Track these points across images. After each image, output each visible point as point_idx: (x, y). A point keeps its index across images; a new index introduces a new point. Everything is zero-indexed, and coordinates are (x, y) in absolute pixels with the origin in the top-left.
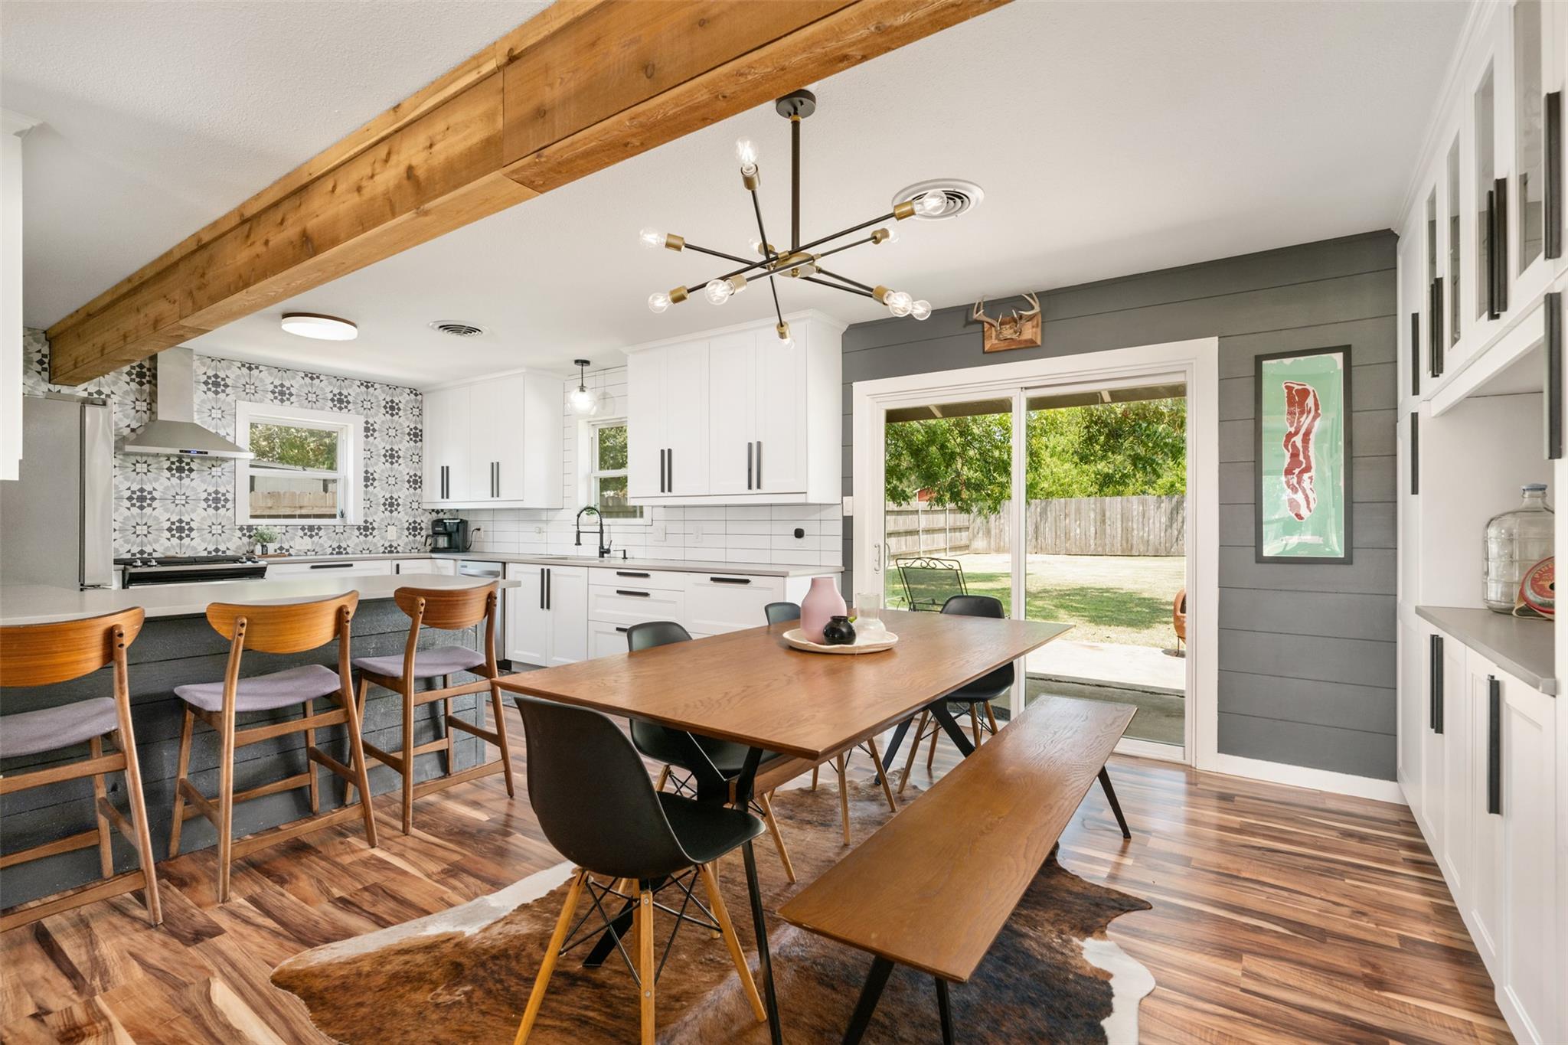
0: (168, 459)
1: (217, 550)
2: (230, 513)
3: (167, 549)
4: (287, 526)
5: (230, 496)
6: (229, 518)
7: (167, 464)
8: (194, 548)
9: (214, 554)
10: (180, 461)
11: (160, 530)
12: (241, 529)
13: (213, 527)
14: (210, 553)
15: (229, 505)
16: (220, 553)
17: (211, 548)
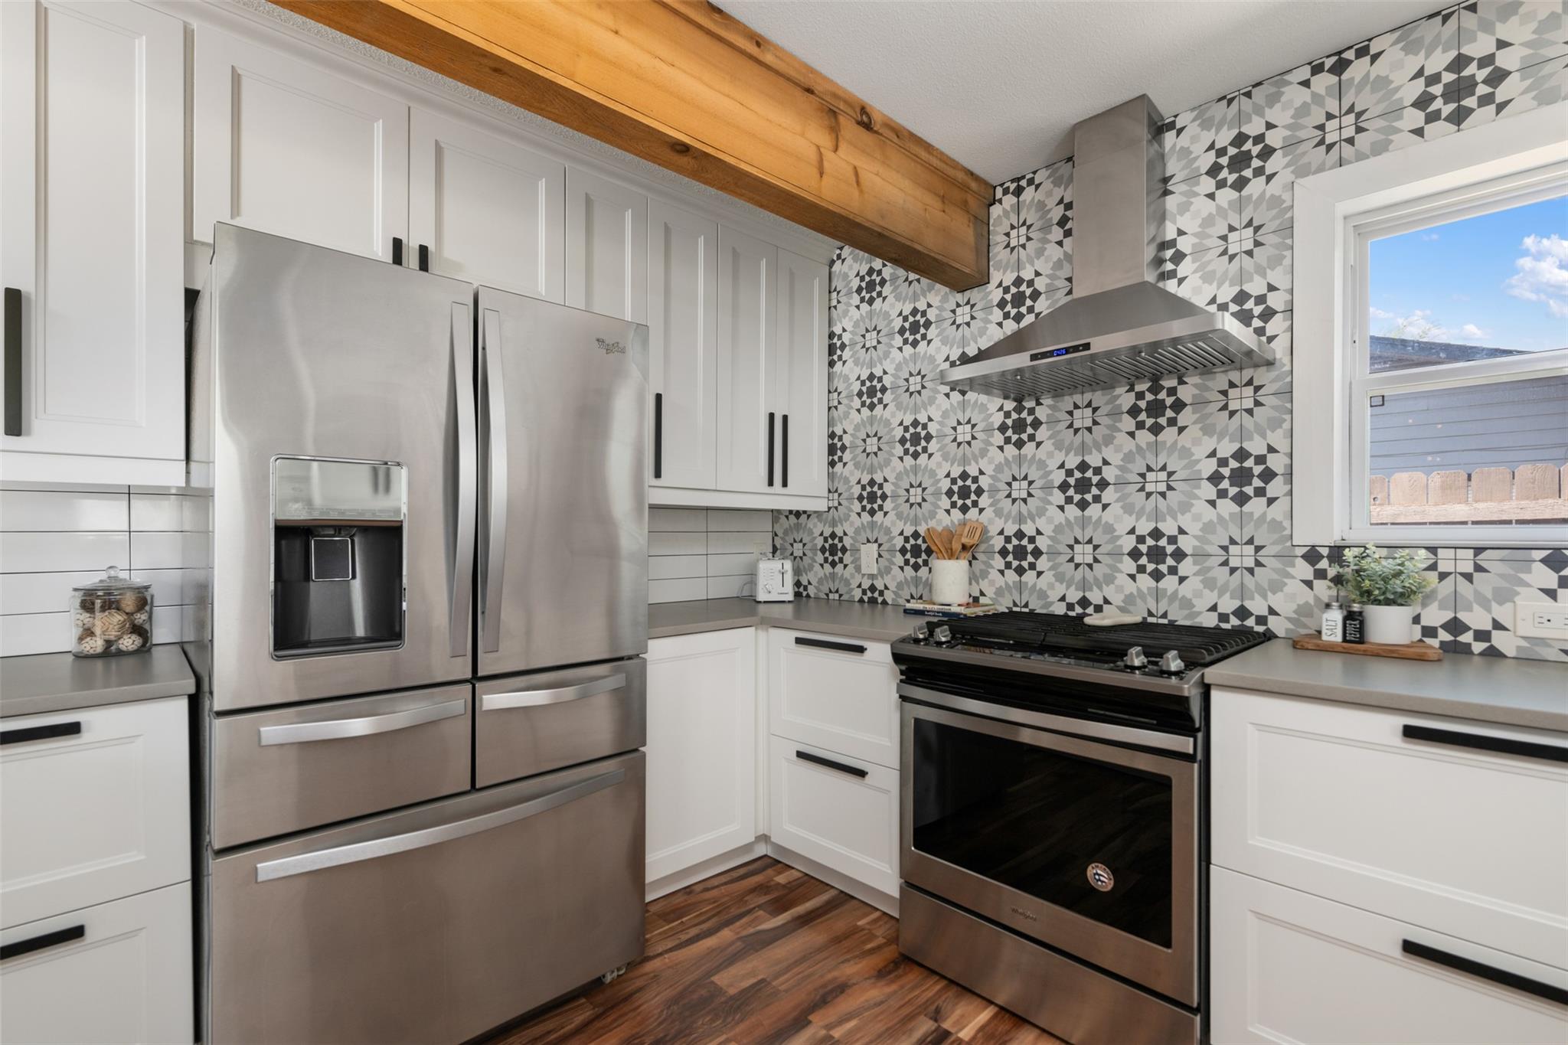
0: (1131, 389)
1: (1242, 613)
2: (1277, 511)
3: (1130, 599)
4: (1479, 550)
5: (1275, 463)
6: (1275, 525)
7: (1127, 400)
8: (1186, 603)
9: (1234, 621)
10: (1155, 389)
11: (1116, 554)
12: (1312, 556)
13: (1233, 549)
14: (1224, 618)
15: (1275, 488)
16: (1250, 622)
17: (1228, 605)
